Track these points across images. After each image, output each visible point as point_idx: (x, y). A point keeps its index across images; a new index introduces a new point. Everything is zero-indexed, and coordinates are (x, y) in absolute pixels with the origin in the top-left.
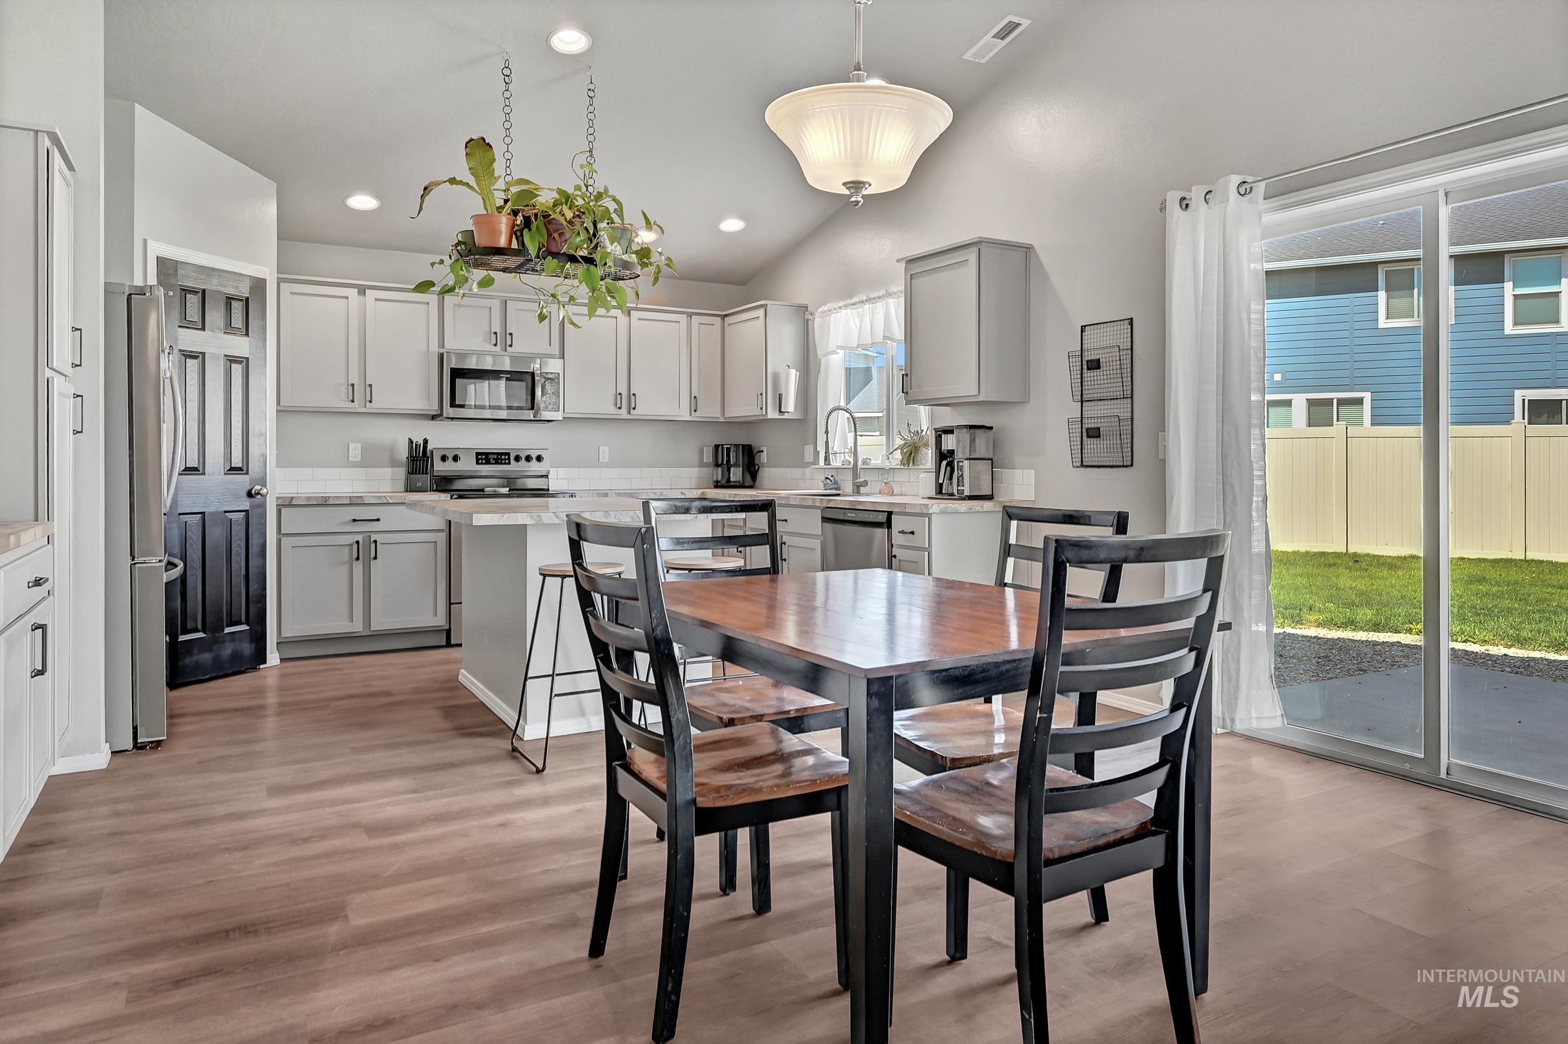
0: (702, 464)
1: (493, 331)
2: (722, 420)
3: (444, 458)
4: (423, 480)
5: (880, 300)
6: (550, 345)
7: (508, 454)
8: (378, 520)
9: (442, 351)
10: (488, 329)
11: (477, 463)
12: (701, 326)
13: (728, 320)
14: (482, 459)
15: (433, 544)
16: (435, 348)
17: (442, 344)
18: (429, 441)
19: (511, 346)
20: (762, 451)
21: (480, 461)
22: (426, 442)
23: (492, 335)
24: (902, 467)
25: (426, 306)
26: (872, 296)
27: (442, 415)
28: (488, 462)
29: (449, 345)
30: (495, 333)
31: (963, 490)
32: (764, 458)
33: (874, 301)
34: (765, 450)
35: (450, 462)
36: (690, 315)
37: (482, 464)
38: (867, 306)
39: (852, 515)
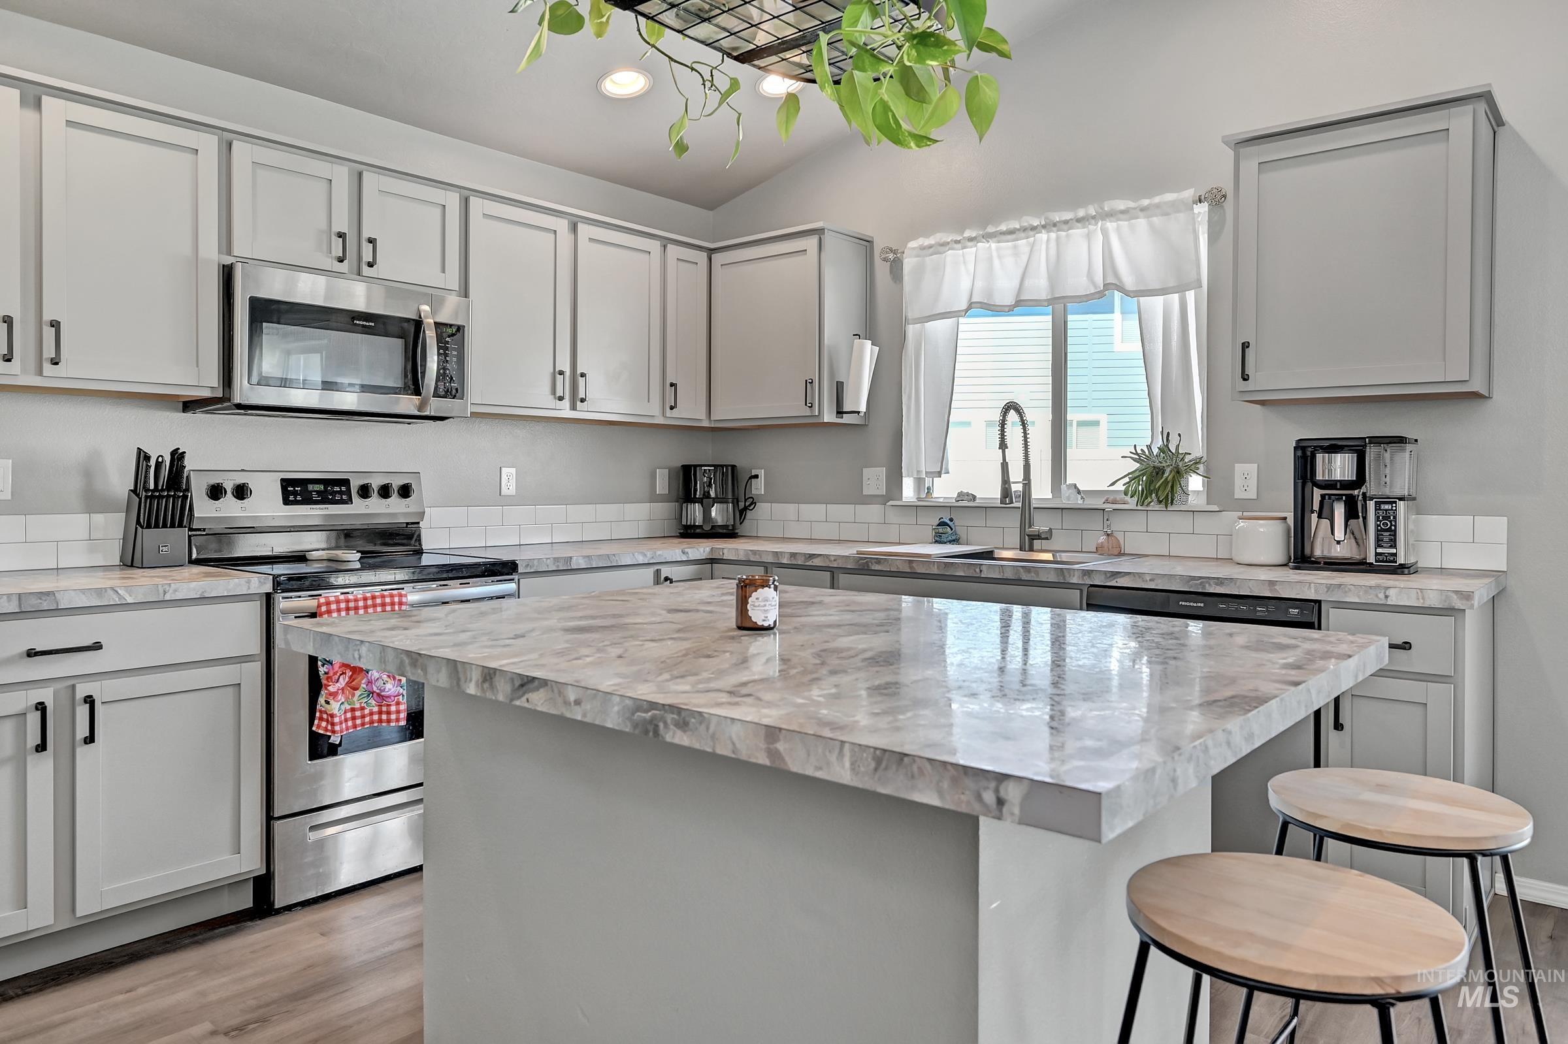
0: (654, 498)
1: (337, 228)
2: (706, 424)
3: (216, 492)
4: (174, 539)
5: (1079, 225)
6: (443, 271)
7: (346, 482)
8: (97, 646)
9: (228, 260)
10: (323, 225)
11: (286, 502)
12: (681, 263)
13: (718, 258)
14: (295, 493)
15: (230, 689)
16: (212, 255)
17: (226, 241)
18: (187, 456)
19: (370, 265)
20: (756, 477)
21: (291, 498)
22: (178, 457)
23: (334, 238)
24: (1139, 508)
25: (189, 157)
26: (1057, 217)
27: (229, 400)
28: (307, 501)
29: (241, 248)
30: (341, 235)
31: (1395, 555)
32: (759, 488)
33: (1065, 227)
34: (762, 473)
35: (229, 500)
36: (665, 242)
37: (296, 503)
38: (1043, 236)
39: (1192, 604)
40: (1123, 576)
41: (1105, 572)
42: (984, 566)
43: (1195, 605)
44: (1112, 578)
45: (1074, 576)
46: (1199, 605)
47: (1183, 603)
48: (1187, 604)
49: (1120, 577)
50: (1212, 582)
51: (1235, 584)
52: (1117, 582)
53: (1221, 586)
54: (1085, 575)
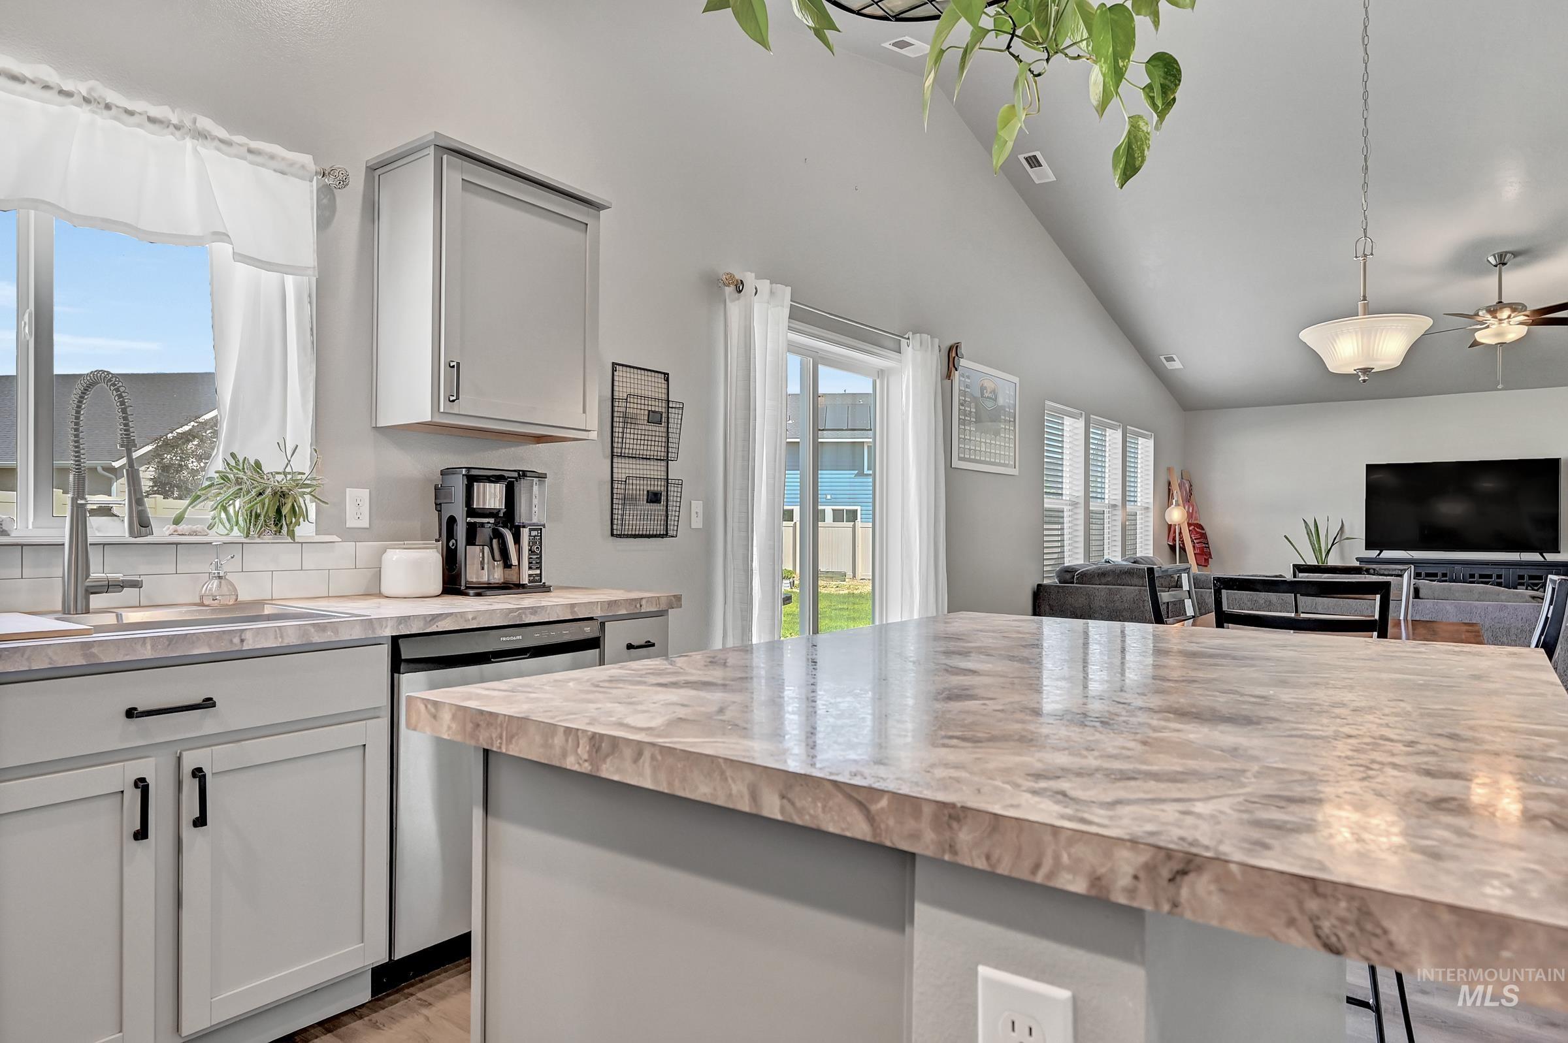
39: (512, 638)
40: (445, 618)
41: (425, 617)
42: (248, 632)
43: (514, 638)
44: (432, 623)
45: (386, 627)
46: (518, 637)
47: (504, 639)
48: (508, 639)
49: (440, 621)
50: (527, 612)
51: (546, 611)
52: (437, 626)
53: (535, 615)
54: (400, 623)
